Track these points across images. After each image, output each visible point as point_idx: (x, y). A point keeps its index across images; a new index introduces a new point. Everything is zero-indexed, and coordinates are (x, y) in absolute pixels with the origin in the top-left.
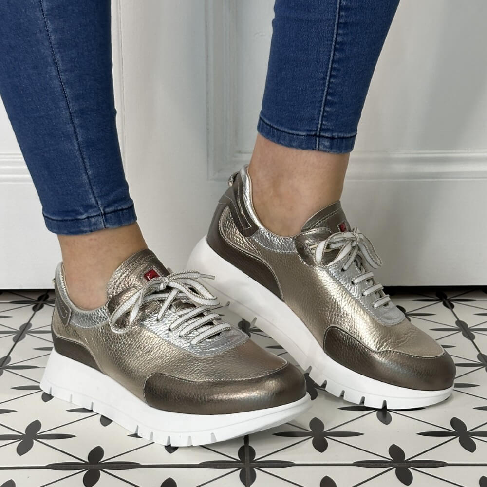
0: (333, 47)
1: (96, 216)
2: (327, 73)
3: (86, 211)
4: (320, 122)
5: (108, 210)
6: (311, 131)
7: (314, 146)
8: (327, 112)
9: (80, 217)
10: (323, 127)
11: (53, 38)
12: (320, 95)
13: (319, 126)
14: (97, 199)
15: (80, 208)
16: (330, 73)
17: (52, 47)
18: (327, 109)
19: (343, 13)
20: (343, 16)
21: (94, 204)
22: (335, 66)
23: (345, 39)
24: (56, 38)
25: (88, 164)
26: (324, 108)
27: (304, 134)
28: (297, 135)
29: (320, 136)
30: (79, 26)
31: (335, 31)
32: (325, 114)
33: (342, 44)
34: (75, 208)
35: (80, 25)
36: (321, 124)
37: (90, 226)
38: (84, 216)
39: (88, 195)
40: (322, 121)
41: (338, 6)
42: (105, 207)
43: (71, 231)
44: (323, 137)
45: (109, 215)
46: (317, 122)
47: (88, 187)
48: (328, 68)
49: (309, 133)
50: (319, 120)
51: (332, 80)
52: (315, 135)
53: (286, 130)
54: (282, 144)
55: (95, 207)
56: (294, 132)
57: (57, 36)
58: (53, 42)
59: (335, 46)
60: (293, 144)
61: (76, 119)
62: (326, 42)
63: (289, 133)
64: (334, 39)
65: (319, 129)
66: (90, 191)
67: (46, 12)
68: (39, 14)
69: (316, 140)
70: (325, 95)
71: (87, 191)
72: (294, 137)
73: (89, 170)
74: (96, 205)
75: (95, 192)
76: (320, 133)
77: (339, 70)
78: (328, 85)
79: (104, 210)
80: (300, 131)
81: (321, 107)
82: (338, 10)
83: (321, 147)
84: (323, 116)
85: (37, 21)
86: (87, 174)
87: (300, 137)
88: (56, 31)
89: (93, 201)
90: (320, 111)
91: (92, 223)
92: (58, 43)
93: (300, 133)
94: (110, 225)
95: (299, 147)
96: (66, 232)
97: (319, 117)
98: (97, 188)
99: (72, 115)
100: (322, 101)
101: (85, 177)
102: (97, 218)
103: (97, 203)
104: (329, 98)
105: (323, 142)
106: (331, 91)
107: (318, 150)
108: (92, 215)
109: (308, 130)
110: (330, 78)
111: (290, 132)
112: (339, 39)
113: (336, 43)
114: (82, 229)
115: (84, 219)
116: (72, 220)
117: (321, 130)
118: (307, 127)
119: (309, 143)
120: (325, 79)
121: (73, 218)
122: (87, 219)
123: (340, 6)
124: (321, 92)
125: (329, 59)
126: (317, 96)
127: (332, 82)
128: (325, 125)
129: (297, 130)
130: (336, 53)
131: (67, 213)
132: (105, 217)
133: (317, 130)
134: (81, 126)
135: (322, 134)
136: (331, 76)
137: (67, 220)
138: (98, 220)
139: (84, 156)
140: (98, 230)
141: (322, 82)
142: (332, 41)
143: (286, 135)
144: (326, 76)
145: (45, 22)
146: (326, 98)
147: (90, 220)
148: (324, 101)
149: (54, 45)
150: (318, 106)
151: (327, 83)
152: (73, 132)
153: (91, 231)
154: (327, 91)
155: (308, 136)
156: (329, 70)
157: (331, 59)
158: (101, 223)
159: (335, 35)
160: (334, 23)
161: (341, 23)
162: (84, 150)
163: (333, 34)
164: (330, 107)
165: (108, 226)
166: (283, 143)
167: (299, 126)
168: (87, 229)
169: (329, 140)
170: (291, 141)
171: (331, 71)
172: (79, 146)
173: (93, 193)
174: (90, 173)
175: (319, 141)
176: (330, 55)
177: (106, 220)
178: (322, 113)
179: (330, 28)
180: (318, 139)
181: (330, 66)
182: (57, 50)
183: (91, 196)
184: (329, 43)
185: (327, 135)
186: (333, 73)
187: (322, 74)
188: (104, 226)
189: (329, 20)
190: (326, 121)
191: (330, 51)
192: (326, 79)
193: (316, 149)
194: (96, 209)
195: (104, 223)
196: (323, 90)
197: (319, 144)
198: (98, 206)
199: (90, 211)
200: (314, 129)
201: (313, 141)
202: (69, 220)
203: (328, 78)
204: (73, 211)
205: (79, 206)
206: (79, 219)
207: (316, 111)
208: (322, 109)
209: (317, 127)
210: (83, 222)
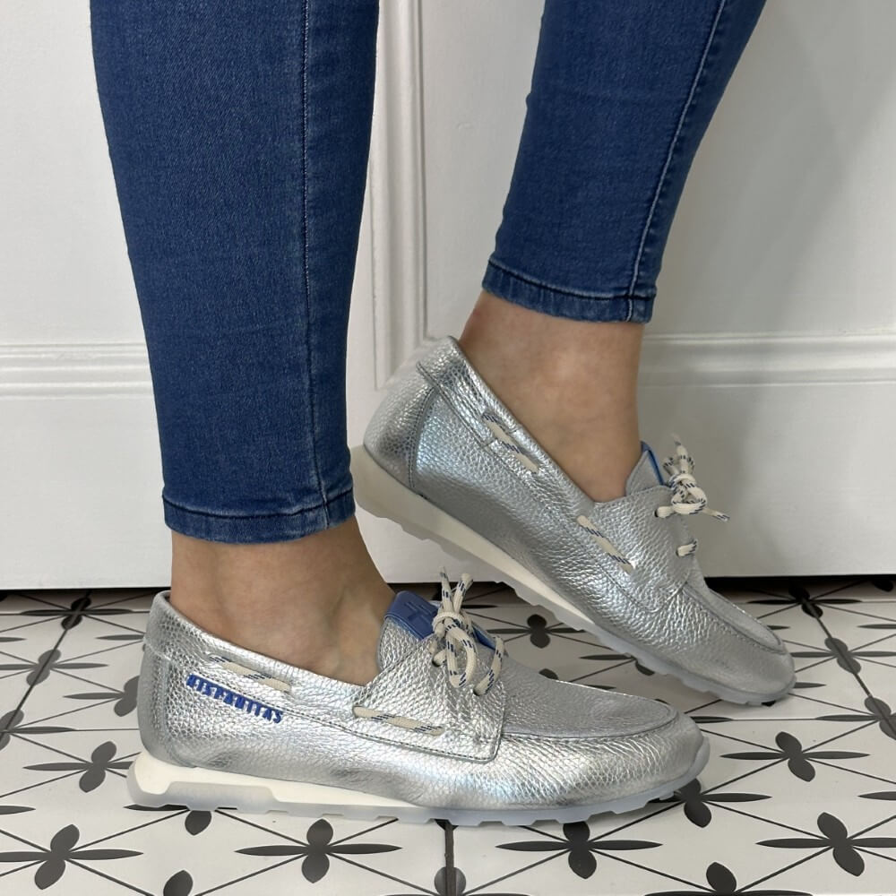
0: (673, 146)
1: (316, 508)
2: (655, 189)
3: (298, 501)
4: (636, 273)
5: (331, 495)
6: (621, 289)
7: (623, 315)
8: (646, 254)
9: (286, 511)
10: (640, 281)
12: (640, 227)
13: (635, 279)
14: (321, 477)
15: (288, 495)
16: (661, 191)
18: (647, 250)
19: (698, 90)
20: (697, 93)
21: (315, 486)
22: (668, 177)
25: (317, 414)
26: (643, 249)
27: (610, 295)
28: (597, 299)
29: (634, 298)
31: (682, 119)
32: (645, 259)
33: (682, 140)
34: (280, 495)
36: (638, 277)
38: (296, 509)
39: (308, 471)
40: (639, 272)
42: (329, 490)
43: (264, 536)
44: (639, 297)
45: (332, 505)
46: (630, 273)
47: (310, 456)
48: (659, 181)
49: (617, 294)
50: (633, 270)
52: (626, 297)
53: (577, 292)
54: (565, 316)
55: (316, 492)
56: (593, 294)
57: (316, 186)
59: (676, 145)
60: (589, 315)
62: (665, 138)
63: (582, 297)
64: (678, 133)
65: (633, 285)
66: (313, 464)
69: (628, 304)
70: (647, 227)
71: (307, 464)
72: (592, 301)
73: (316, 426)
74: (318, 488)
75: (319, 464)
76: (634, 290)
77: (669, 184)
78: (655, 210)
79: (327, 494)
80: (603, 291)
81: (639, 247)
83: (635, 315)
84: (641, 263)
86: (313, 433)
87: (603, 302)
89: (315, 478)
90: (636, 254)
91: (309, 520)
92: (315, 199)
93: (603, 295)
94: (334, 521)
95: (599, 319)
97: (633, 265)
98: (322, 458)
100: (640, 238)
101: (310, 439)
102: (316, 511)
103: (320, 483)
104: (652, 231)
105: (639, 307)
106: (657, 220)
107: (631, 320)
108: (310, 506)
109: (615, 289)
110: (659, 198)
111: (585, 294)
112: (686, 133)
113: (679, 138)
114: (287, 532)
115: (295, 514)
116: (269, 516)
117: (638, 286)
118: (614, 284)
119: (615, 310)
120: (651, 200)
121: (272, 513)
122: (299, 515)
124: (641, 222)
125: (662, 165)
126: (635, 230)
127: (659, 205)
128: (641, 278)
129: (595, 290)
130: (675, 157)
131: (261, 503)
132: (329, 508)
133: (628, 288)
134: (319, 347)
135: (637, 293)
136: (662, 195)
137: (258, 517)
138: (317, 515)
139: (314, 401)
140: (315, 532)
141: (645, 205)
143: (575, 299)
144: (654, 195)
146: (648, 232)
147: (305, 517)
148: (643, 238)
150: (633, 247)
151: (653, 208)
152: (306, 358)
154: (651, 220)
155: (615, 298)
156: (661, 184)
158: (323, 520)
160: (683, 106)
161: (693, 106)
163: (677, 124)
164: (650, 247)
165: (331, 524)
166: (568, 313)
167: (599, 282)
168: (294, 532)
169: (644, 302)
170: (583, 309)
171: (662, 186)
172: (311, 385)
174: (317, 430)
175: (633, 306)
177: (331, 513)
178: (639, 258)
179: (676, 114)
180: (631, 303)
181: (663, 178)
182: (312, 212)
183: (313, 472)
184: (669, 139)
185: (643, 294)
186: (664, 189)
187: (649, 192)
188: (326, 525)
189: (679, 101)
190: (643, 270)
191: (667, 153)
193: (626, 320)
194: (316, 496)
195: (328, 520)
196: (646, 218)
197: (633, 311)
198: (320, 489)
199: (307, 499)
200: (626, 285)
201: (623, 305)
202: (263, 517)
203: (656, 198)
204: (274, 500)
205: (288, 491)
206: (285, 515)
207: (632, 254)
208: (640, 250)
209: (630, 283)
210: (293, 519)
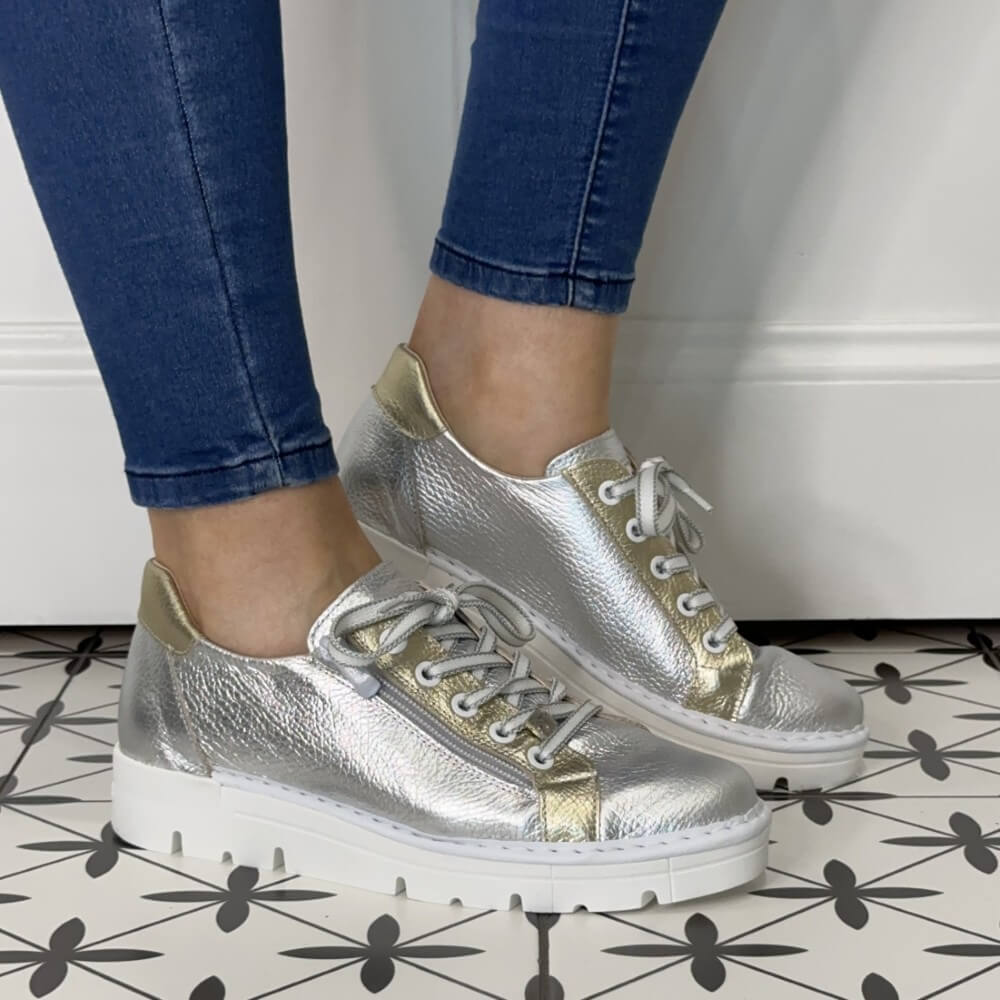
0: (608, 94)
1: (264, 458)
2: (593, 145)
3: (242, 450)
4: (576, 247)
5: (288, 446)
6: (559, 265)
7: (563, 297)
8: (590, 226)
9: (228, 463)
10: (582, 258)
11: (181, 69)
12: (578, 192)
13: (575, 255)
14: (267, 421)
15: (228, 443)
16: (600, 148)
17: (178, 90)
18: (591, 220)
19: (632, 27)
20: (631, 31)
21: (260, 432)
22: (609, 132)
23: (632, 79)
24: (189, 69)
25: (247, 344)
26: (584, 219)
27: (544, 271)
28: (529, 275)
29: (575, 277)
30: (235, 44)
31: (615, 61)
32: (586, 231)
33: (624, 88)
34: (219, 443)
35: (238, 43)
36: (579, 252)
37: (251, 480)
38: (238, 460)
39: (247, 413)
40: (580, 245)
41: (624, 11)
42: (281, 441)
43: (209, 495)
44: (583, 278)
45: (289, 458)
46: (570, 247)
47: (247, 395)
48: (596, 137)
49: (554, 270)
50: (573, 244)
51: (602, 162)
52: (566, 275)
54: (495, 295)
55: (263, 439)
56: (524, 270)
57: (190, 66)
58: (182, 79)
59: (612, 93)
60: (521, 295)
61: (222, 245)
62: (595, 84)
63: (511, 272)
64: (611, 78)
65: (573, 263)
66: (252, 404)
67: (169, 16)
68: (154, 19)
69: (567, 285)
70: (586, 193)
71: (244, 405)
72: (523, 279)
73: (249, 358)
74: (264, 435)
75: (262, 406)
76: (575, 269)
77: (615, 142)
78: (595, 172)
79: (280, 446)
80: (536, 266)
81: (578, 216)
82: (623, 20)
83: (578, 299)
84: (582, 236)
85: (149, 35)
86: (246, 366)
87: (536, 280)
88: (190, 57)
89: (257, 425)
90: (576, 224)
91: (256, 474)
92: (191, 80)
93: (537, 271)
94: (294, 477)
95: (534, 300)
96: (195, 499)
97: (574, 238)
98: (266, 399)
99: (216, 236)
100: (579, 204)
101: (242, 373)
102: (265, 463)
103: (266, 429)
104: (595, 198)
105: (582, 289)
106: (598, 183)
107: (572, 305)
108: (256, 456)
109: (551, 265)
110: (599, 157)
111: (514, 268)
112: (621, 79)
113: (615, 86)
114: (233, 489)
115: (239, 466)
116: (212, 471)
117: (579, 263)
118: (549, 259)
119: (552, 291)
120: (588, 159)
121: (214, 466)
122: (243, 467)
123: (628, 12)
124: (579, 186)
125: (599, 118)
126: (572, 194)
127: (602, 166)
128: (585, 254)
129: (527, 265)
130: (614, 107)
131: (201, 454)
132: (283, 461)
133: (568, 265)
134: (236, 261)
135: (580, 272)
136: (601, 154)
138: (268, 467)
139: (240, 327)
140: (267, 489)
141: (582, 165)
142: (607, 81)
143: (505, 274)
144: (592, 153)
145: (166, 36)
146: (589, 198)
147: (251, 469)
148: (584, 204)
149: (183, 84)
150: (571, 215)
151: (592, 168)
152: (217, 273)
153: (253, 493)
154: (592, 184)
155: (551, 276)
156: (598, 141)
157: (603, 118)
158: (275, 474)
159: (613, 70)
160: (613, 46)
161: (628, 46)
162: (239, 313)
163: (609, 67)
164: (596, 217)
165: (288, 480)
166: (497, 292)
167: (533, 256)
168: (245, 488)
169: (593, 285)
170: (514, 287)
171: (601, 143)
173: (258, 407)
174: (251, 363)
175: (574, 288)
176: (601, 110)
177: (285, 468)
178: (579, 230)
179: (605, 55)
180: (571, 283)
181: (600, 133)
182: (189, 97)
183: (254, 415)
184: (601, 85)
185: (590, 275)
186: (606, 147)
187: (584, 149)
188: (280, 481)
189: (605, 39)
190: (587, 245)
191: (602, 103)
192: (590, 160)
193: (567, 303)
194: (263, 444)
195: (281, 474)
196: (584, 181)
197: (574, 293)
198: (269, 436)
199: (251, 448)
200: (564, 261)
201: (562, 286)
202: (205, 472)
203: (595, 158)
204: (215, 450)
205: (228, 439)
206: (228, 467)
207: (570, 225)
208: (581, 220)
209: (570, 258)
210: (237, 472)
